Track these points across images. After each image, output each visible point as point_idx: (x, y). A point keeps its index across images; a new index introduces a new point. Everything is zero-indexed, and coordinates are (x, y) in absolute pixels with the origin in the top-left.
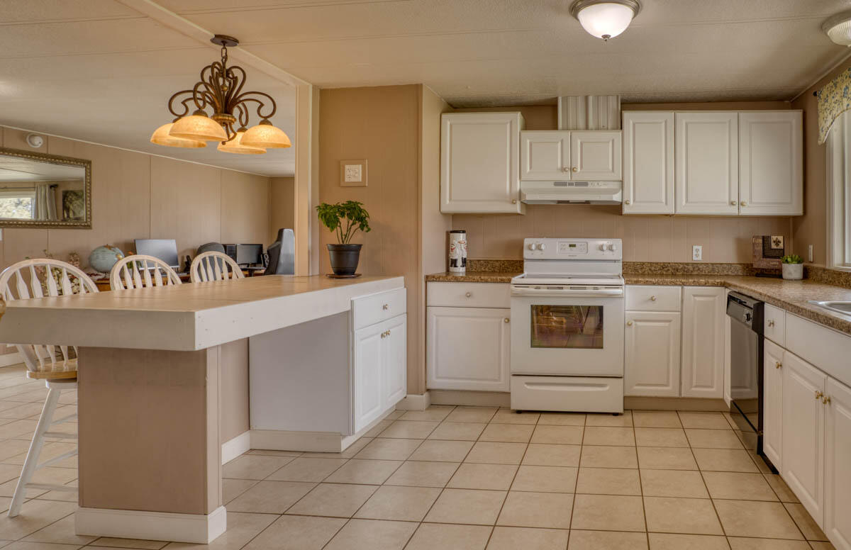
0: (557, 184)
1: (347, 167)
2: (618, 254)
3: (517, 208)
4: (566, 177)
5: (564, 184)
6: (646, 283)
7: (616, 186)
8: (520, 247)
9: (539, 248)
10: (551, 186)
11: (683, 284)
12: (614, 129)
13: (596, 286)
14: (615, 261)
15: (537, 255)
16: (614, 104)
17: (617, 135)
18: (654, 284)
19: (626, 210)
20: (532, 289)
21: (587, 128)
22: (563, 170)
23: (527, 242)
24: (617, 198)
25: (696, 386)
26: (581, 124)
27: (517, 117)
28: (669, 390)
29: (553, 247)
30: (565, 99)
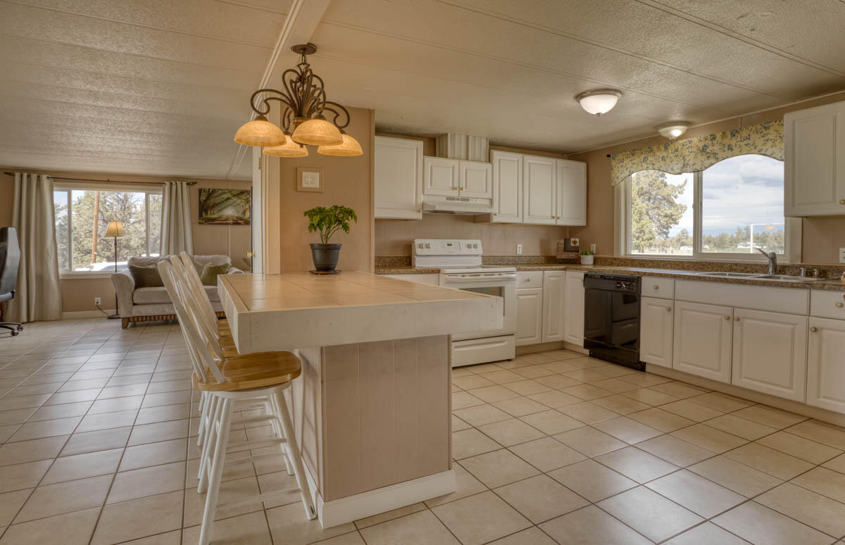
0: (448, 198)
1: (304, 174)
2: (480, 251)
3: (419, 216)
4: (455, 194)
5: (453, 199)
6: (525, 270)
7: (487, 202)
8: (409, 247)
9: (428, 246)
10: (444, 200)
11: (544, 270)
12: (486, 162)
13: (500, 273)
14: (477, 255)
15: (425, 251)
16: (484, 145)
17: (489, 166)
18: (529, 270)
19: (495, 219)
20: (460, 277)
21: (467, 159)
22: (454, 188)
23: (417, 242)
24: (488, 211)
25: (550, 335)
26: (463, 155)
27: (420, 144)
28: (535, 340)
29: (437, 246)
30: (453, 136)
